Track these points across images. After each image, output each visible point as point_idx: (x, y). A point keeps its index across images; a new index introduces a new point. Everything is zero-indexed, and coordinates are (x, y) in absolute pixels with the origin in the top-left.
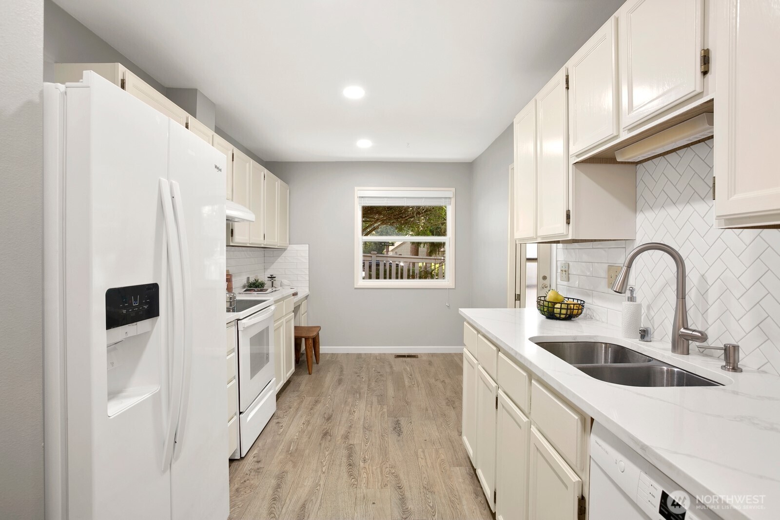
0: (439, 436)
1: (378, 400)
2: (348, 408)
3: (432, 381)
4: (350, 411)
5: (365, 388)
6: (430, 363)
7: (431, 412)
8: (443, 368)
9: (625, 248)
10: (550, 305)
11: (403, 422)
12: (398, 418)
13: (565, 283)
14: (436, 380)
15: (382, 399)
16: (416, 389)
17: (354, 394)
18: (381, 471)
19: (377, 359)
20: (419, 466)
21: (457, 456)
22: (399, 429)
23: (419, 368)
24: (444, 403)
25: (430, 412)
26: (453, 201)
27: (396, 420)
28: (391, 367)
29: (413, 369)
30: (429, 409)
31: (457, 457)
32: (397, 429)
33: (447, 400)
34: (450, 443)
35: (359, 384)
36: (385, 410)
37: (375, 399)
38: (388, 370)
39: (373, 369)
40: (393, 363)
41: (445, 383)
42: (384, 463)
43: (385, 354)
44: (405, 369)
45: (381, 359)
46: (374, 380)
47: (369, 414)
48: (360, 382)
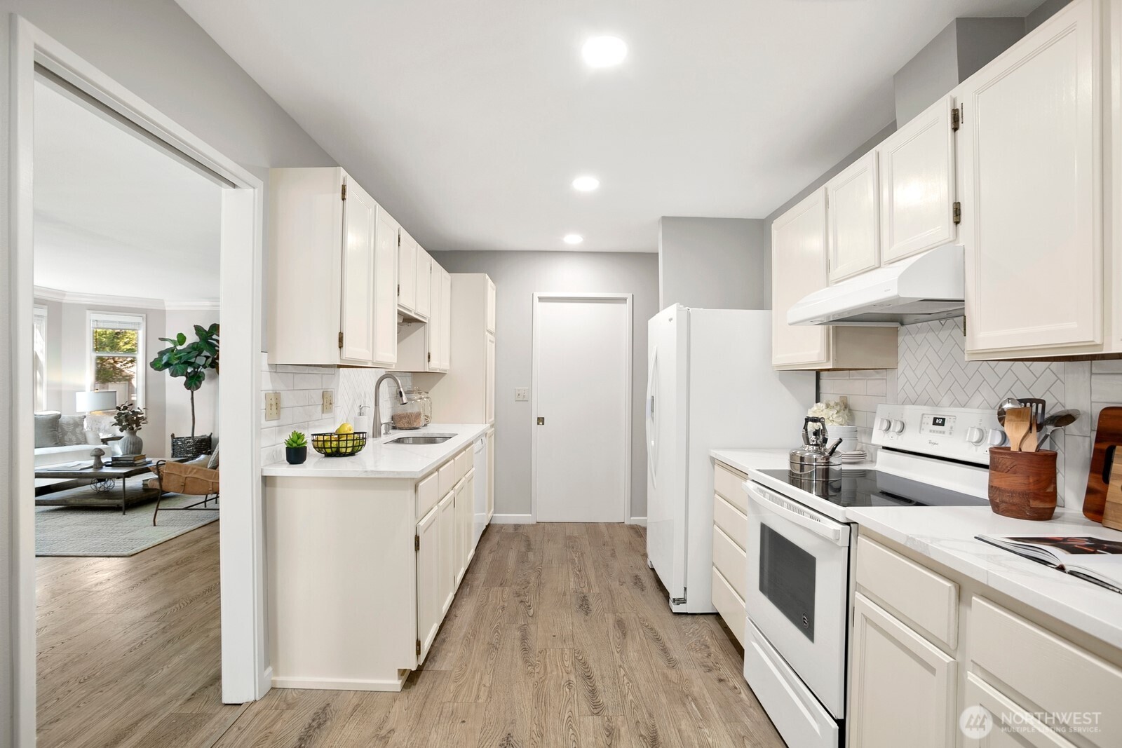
18: (545, 669)
20: (493, 674)
42: (541, 680)
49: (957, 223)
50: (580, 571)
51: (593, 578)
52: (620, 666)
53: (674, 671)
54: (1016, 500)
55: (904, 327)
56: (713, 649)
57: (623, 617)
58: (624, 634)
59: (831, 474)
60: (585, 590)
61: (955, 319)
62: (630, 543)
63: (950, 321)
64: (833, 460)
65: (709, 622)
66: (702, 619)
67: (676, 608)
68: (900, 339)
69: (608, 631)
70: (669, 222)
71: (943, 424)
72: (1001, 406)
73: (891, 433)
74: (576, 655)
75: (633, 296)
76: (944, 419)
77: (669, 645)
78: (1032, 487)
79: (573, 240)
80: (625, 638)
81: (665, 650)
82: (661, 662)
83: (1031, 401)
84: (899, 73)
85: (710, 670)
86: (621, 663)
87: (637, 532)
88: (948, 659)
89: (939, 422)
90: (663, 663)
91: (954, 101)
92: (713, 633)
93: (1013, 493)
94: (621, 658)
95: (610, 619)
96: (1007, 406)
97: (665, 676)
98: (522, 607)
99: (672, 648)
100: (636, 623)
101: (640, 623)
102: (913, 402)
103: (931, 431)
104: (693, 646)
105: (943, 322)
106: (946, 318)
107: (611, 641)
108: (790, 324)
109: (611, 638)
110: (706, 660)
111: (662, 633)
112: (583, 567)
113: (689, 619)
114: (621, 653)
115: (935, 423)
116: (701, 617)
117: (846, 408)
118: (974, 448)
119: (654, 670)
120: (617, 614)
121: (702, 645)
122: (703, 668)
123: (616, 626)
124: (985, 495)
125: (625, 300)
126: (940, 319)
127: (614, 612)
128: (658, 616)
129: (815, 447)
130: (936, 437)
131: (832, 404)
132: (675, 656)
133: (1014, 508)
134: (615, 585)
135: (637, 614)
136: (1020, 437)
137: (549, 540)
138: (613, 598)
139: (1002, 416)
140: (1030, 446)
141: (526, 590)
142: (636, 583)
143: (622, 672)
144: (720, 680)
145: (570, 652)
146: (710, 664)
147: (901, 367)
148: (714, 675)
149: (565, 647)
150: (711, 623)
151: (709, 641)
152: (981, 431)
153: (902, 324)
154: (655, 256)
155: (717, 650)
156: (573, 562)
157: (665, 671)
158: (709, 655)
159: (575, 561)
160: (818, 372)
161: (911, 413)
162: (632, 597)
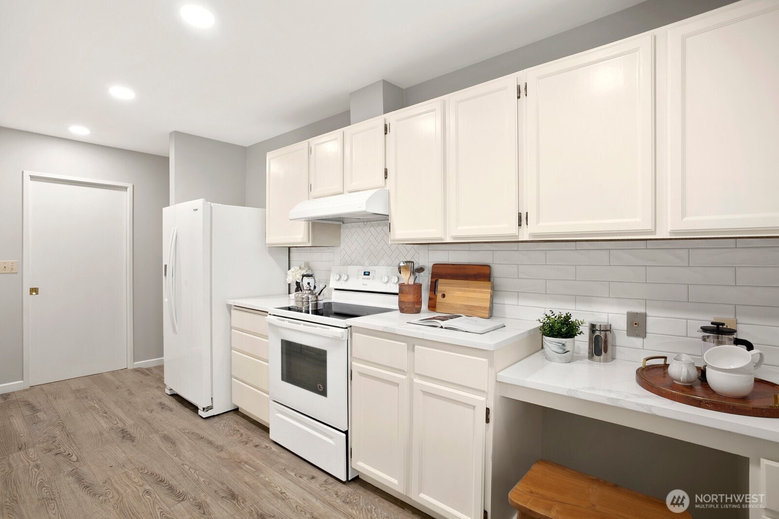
18: (118, 492)
49: (386, 178)
50: (106, 413)
51: (121, 414)
52: (183, 464)
53: (223, 452)
54: (410, 306)
55: (344, 224)
56: (242, 431)
57: (165, 433)
58: (174, 443)
59: (318, 306)
60: (120, 425)
61: (372, 222)
62: (142, 382)
63: (369, 223)
64: (320, 298)
65: (231, 416)
66: (225, 416)
67: (204, 414)
68: (342, 231)
69: (159, 446)
70: (179, 136)
71: (369, 275)
72: (399, 264)
73: (341, 281)
74: (141, 471)
75: (133, 185)
76: (369, 272)
77: (211, 439)
78: (416, 299)
79: (80, 131)
80: (176, 446)
81: (210, 443)
82: (212, 451)
83: (409, 262)
84: (352, 92)
85: (246, 443)
86: (182, 462)
87: (143, 373)
88: (404, 377)
89: (367, 274)
90: (213, 451)
91: (385, 120)
92: (237, 422)
93: (409, 302)
94: (181, 459)
95: (156, 438)
96: (402, 264)
97: (219, 457)
98: (60, 457)
99: (214, 440)
100: (179, 434)
101: (183, 432)
102: (349, 264)
103: (363, 279)
104: (228, 433)
105: (365, 223)
106: (367, 222)
107: (166, 451)
108: (290, 220)
109: (164, 449)
110: (241, 438)
111: (202, 433)
112: (107, 410)
113: (216, 419)
114: (178, 455)
115: (365, 274)
116: (224, 415)
117: (309, 269)
118: (385, 285)
119: (210, 457)
120: (160, 433)
121: (234, 431)
122: (242, 443)
123: (164, 440)
124: (397, 307)
125: (126, 188)
126: (364, 222)
127: (157, 432)
128: (193, 424)
129: (309, 291)
130: (366, 282)
131: (303, 266)
132: (220, 443)
133: (410, 309)
134: (146, 414)
135: (176, 427)
136: (407, 278)
137: (55, 398)
138: (149, 424)
139: (400, 268)
140: (411, 282)
141: (56, 444)
142: (163, 408)
143: (187, 467)
144: (256, 446)
145: (134, 472)
146: (245, 440)
147: (342, 246)
148: (250, 445)
149: (126, 470)
150: (234, 417)
151: (237, 428)
152: (388, 277)
153: (343, 223)
154: (166, 159)
155: (245, 430)
156: (94, 408)
157: (218, 454)
158: (242, 435)
159: (95, 407)
160: (289, 248)
161: (352, 269)
162: (165, 418)
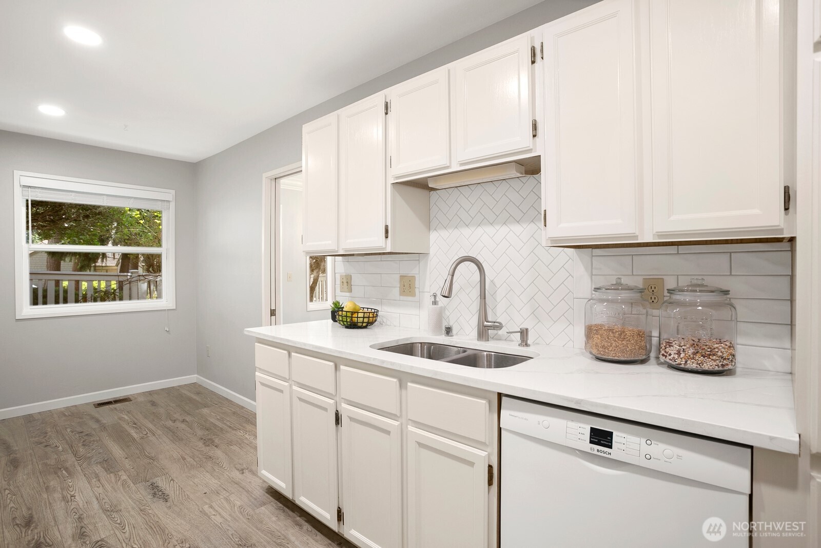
0: (219, 483)
1: (104, 468)
2: (57, 495)
3: (169, 423)
4: (64, 498)
5: (70, 459)
6: (153, 404)
7: (191, 459)
8: (173, 405)
9: (419, 260)
10: (349, 314)
11: (161, 482)
12: (151, 481)
13: (348, 294)
14: (174, 421)
15: (109, 465)
16: (152, 438)
17: (56, 473)
19: (65, 415)
21: (253, 496)
22: (160, 493)
23: (141, 413)
24: (200, 444)
25: (189, 459)
26: (172, 205)
27: (149, 484)
28: (98, 421)
29: (132, 415)
30: (186, 457)
31: (255, 497)
32: (158, 493)
33: (202, 441)
34: (236, 485)
35: (56, 456)
36: (124, 477)
37: (98, 469)
38: (95, 426)
39: (69, 430)
40: (97, 416)
41: (187, 421)
43: (76, 406)
44: (121, 419)
45: (73, 414)
46: (80, 445)
47: (101, 490)
48: (56, 454)
